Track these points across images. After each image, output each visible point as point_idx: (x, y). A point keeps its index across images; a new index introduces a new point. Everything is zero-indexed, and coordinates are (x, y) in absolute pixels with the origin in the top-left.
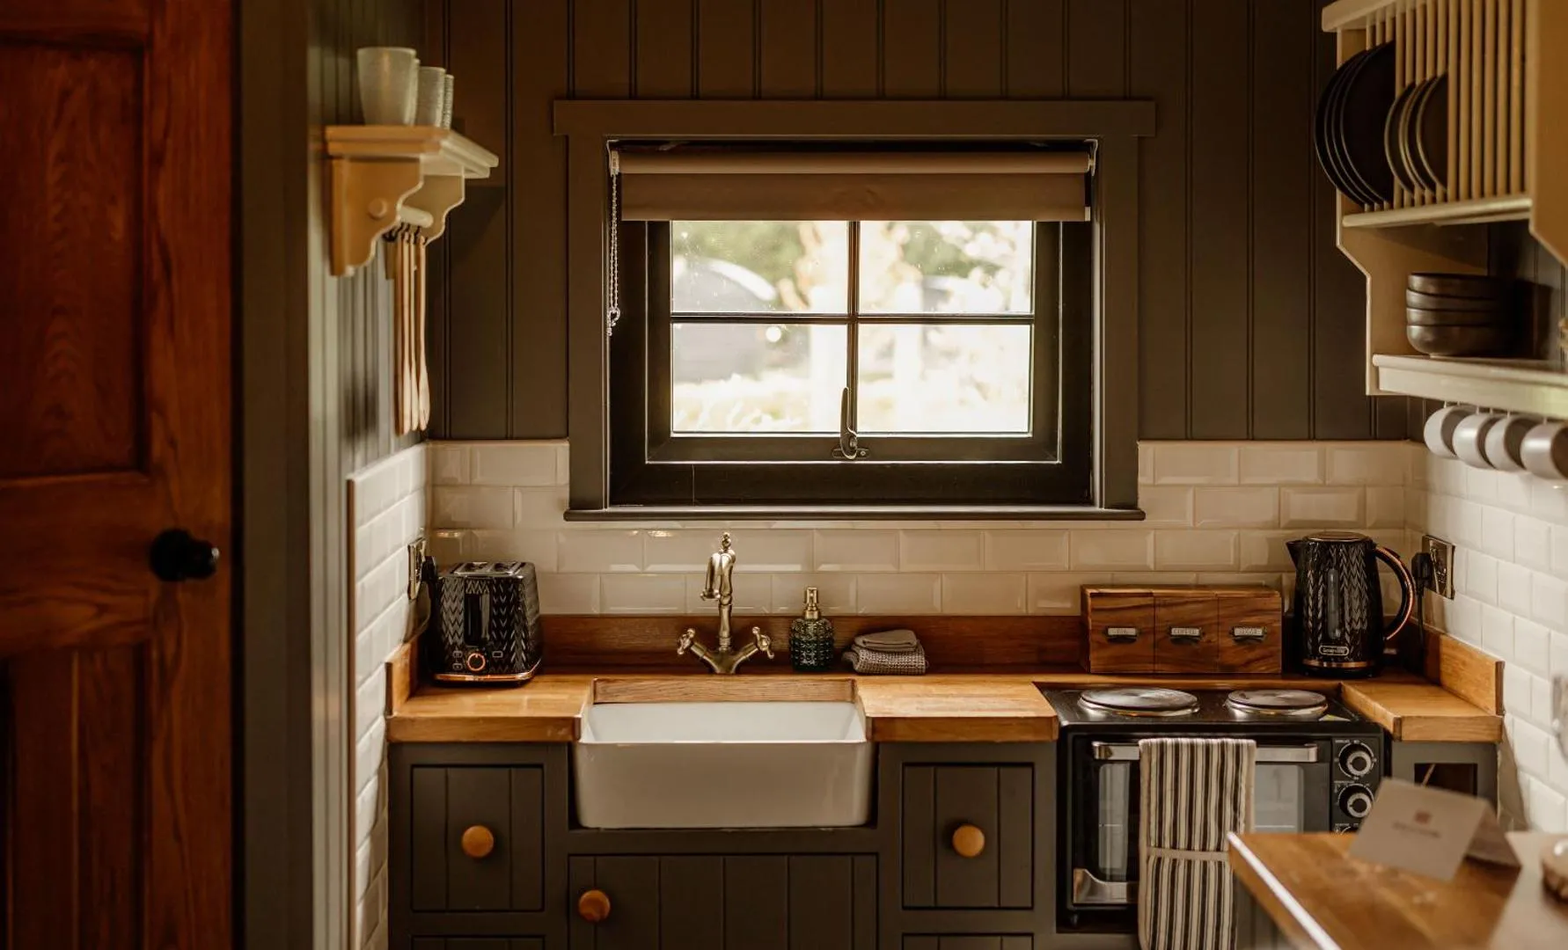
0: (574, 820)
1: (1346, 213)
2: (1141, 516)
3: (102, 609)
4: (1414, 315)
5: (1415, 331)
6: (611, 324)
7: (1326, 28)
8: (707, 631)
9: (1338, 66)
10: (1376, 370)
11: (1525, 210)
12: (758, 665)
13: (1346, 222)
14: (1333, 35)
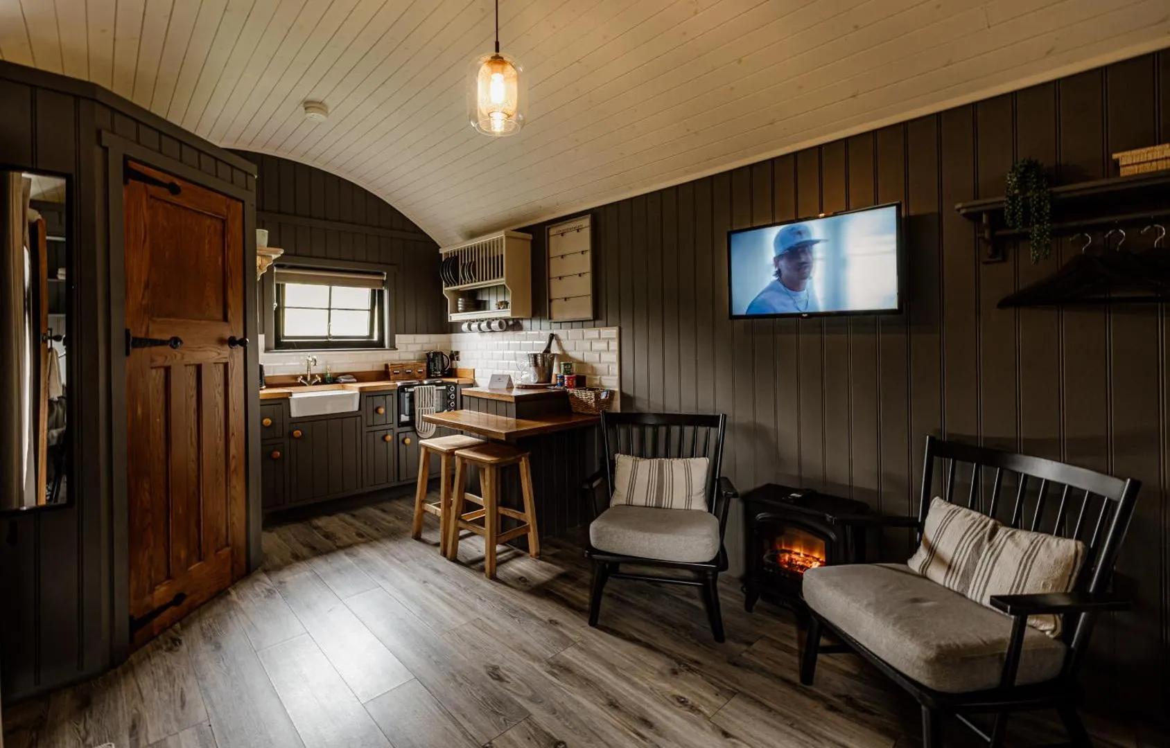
0: (290, 415)
1: (445, 287)
2: (397, 349)
3: (219, 354)
4: (460, 305)
5: (460, 309)
6: (275, 307)
7: (440, 252)
8: (305, 378)
9: (443, 260)
10: (451, 317)
11: (503, 281)
12: (317, 383)
13: (445, 289)
14: (441, 254)
